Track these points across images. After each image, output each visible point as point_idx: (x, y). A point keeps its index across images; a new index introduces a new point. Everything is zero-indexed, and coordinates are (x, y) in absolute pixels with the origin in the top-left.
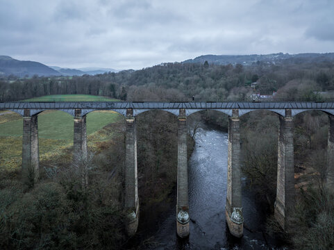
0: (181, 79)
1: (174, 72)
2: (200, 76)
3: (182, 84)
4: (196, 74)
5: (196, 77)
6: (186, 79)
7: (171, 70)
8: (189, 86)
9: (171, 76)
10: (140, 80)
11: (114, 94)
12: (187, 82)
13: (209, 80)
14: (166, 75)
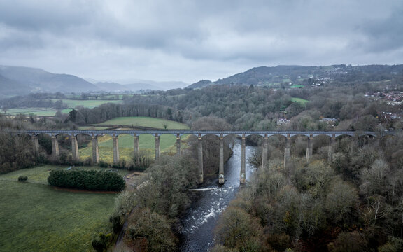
0: (227, 103)
1: (222, 96)
2: (244, 101)
3: (228, 108)
4: (241, 98)
5: (240, 101)
6: (232, 103)
7: (219, 93)
8: (234, 109)
9: (219, 100)
10: (191, 102)
11: (171, 116)
12: (233, 106)
13: (252, 105)
14: (214, 99)
